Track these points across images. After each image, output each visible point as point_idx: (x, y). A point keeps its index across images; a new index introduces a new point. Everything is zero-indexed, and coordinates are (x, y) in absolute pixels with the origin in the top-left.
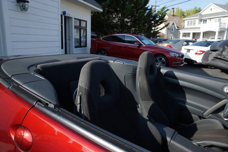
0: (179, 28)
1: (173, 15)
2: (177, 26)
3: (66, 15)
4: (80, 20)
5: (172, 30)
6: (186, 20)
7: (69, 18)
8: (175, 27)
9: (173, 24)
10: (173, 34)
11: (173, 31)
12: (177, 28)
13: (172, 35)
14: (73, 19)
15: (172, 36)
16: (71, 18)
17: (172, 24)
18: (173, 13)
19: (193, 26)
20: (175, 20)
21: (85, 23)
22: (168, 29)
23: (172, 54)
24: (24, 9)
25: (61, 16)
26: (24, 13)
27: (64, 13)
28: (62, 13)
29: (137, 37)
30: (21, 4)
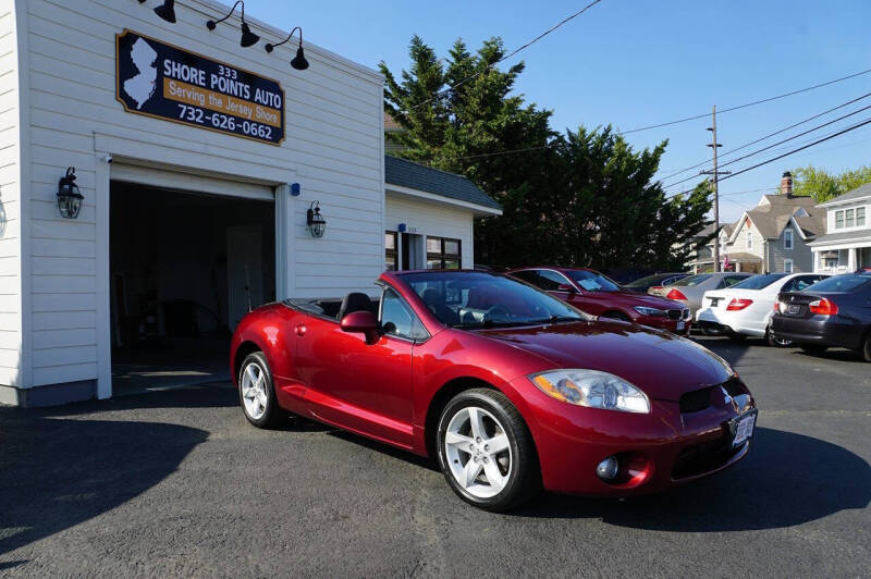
0: (812, 237)
1: (790, 196)
2: (804, 231)
3: (407, 231)
4: (443, 240)
5: (788, 244)
6: (831, 208)
7: (417, 237)
8: (796, 231)
9: (789, 224)
10: (791, 258)
11: (792, 247)
12: (805, 238)
13: (789, 260)
14: (425, 237)
15: (789, 264)
16: (420, 236)
17: (786, 223)
18: (790, 188)
19: (855, 228)
20: (796, 209)
21: (456, 245)
22: (771, 242)
23: (643, 310)
24: (317, 234)
25: (396, 235)
26: (318, 241)
27: (402, 227)
28: (396, 229)
29: (567, 274)
30: (314, 226)
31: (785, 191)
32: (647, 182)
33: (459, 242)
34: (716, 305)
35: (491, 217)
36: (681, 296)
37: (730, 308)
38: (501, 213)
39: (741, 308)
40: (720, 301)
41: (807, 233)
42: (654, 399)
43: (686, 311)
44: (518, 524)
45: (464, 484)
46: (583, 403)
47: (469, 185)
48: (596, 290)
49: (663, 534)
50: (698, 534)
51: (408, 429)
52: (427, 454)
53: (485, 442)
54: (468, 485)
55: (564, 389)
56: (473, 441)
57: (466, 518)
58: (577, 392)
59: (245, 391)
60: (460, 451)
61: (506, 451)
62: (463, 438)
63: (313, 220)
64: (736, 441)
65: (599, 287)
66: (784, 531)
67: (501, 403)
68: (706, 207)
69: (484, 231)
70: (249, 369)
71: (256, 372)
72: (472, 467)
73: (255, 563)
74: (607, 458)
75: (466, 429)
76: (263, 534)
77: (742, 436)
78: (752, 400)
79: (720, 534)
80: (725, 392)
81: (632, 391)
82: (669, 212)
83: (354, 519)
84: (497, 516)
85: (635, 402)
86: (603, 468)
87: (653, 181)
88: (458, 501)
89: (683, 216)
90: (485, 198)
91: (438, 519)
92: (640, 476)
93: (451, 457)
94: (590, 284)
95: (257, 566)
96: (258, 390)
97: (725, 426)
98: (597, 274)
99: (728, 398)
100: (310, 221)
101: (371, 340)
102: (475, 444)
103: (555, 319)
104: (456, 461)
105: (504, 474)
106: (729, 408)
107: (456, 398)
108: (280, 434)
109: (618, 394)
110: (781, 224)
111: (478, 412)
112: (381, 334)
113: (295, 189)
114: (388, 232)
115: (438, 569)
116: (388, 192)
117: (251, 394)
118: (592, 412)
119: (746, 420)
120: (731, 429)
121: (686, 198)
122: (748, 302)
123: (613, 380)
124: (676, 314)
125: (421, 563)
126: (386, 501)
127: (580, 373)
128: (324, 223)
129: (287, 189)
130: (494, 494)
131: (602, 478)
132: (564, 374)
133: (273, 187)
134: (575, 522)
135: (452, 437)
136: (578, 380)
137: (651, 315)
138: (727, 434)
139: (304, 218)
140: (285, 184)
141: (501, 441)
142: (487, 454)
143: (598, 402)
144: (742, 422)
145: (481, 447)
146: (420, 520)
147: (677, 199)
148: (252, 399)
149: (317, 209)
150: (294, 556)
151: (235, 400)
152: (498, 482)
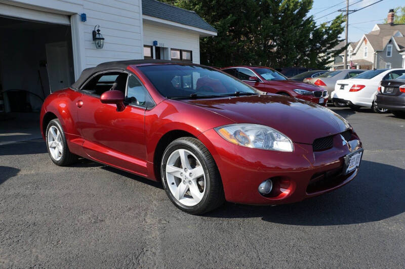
0: (403, 49)
1: (392, 24)
2: (399, 45)
3: (158, 45)
4: (181, 51)
5: (389, 54)
7: (164, 49)
8: (394, 46)
9: (391, 41)
10: (390, 62)
11: (391, 56)
12: (399, 50)
13: (389, 64)
14: (169, 49)
15: (388, 66)
16: (166, 48)
17: (389, 41)
18: (392, 19)
20: (395, 32)
21: (189, 54)
22: (379, 52)
23: (299, 91)
24: (99, 46)
25: (151, 47)
26: (100, 51)
27: (155, 43)
28: (151, 44)
29: (254, 70)
30: (97, 42)
31: (390, 21)
32: (305, 15)
33: (191, 52)
34: (343, 89)
35: (210, 37)
36: (322, 83)
37: (351, 90)
38: (216, 34)
39: (358, 90)
40: (345, 86)
41: (401, 47)
42: (296, 143)
43: (325, 92)
44: (210, 222)
45: (177, 198)
46: (251, 146)
47: (198, 17)
48: (272, 80)
49: (301, 227)
50: (323, 227)
51: (144, 164)
52: (156, 179)
53: (189, 171)
54: (180, 199)
55: (238, 137)
56: (182, 170)
57: (178, 219)
58: (246, 138)
59: (50, 143)
60: (175, 177)
61: (202, 177)
62: (176, 169)
63: (96, 37)
64: (349, 169)
65: (273, 78)
66: (377, 224)
67: (198, 147)
68: (340, 31)
69: (206, 45)
70: (51, 130)
71: (55, 131)
72: (182, 187)
73: (37, 254)
74: (265, 181)
75: (178, 164)
76: (46, 234)
77: (353, 165)
78: (361, 143)
79: (337, 226)
80: (343, 138)
81: (283, 138)
82: (318, 34)
83: (107, 222)
84: (198, 217)
85: (284, 145)
86: (263, 187)
87: (308, 15)
88: (174, 208)
89: (325, 36)
90: (207, 25)
91: (160, 220)
92: (286, 192)
93: (170, 180)
94: (268, 76)
95: (37, 257)
96: (57, 142)
97: (342, 159)
98: (274, 71)
99: (345, 142)
100: (95, 38)
101: (120, 108)
102: (184, 173)
103: (238, 94)
104: (173, 184)
105: (201, 191)
106: (345, 148)
107: (171, 143)
108: (72, 169)
109: (274, 139)
110: (385, 41)
111: (185, 152)
112: (126, 104)
113: (84, 18)
114: (145, 46)
115: (154, 253)
116: (145, 21)
117: (54, 145)
118: (256, 151)
119: (355, 156)
120: (346, 162)
121: (329, 25)
122: (362, 87)
123: (270, 130)
124: (319, 94)
125: (145, 249)
126: (130, 209)
127: (248, 126)
128: (103, 39)
129: (78, 18)
130: (196, 204)
131: (262, 194)
132: (238, 127)
133: (69, 16)
134: (246, 220)
135: (170, 168)
136: (247, 131)
137: (304, 94)
138: (343, 164)
139: (91, 36)
140: (76, 14)
141: (199, 171)
142: (191, 179)
143: (260, 145)
144: (353, 157)
145: (187, 174)
146: (149, 221)
147: (323, 26)
148: (55, 148)
149: (99, 31)
150: (63, 248)
151: (44, 149)
152: (198, 196)
